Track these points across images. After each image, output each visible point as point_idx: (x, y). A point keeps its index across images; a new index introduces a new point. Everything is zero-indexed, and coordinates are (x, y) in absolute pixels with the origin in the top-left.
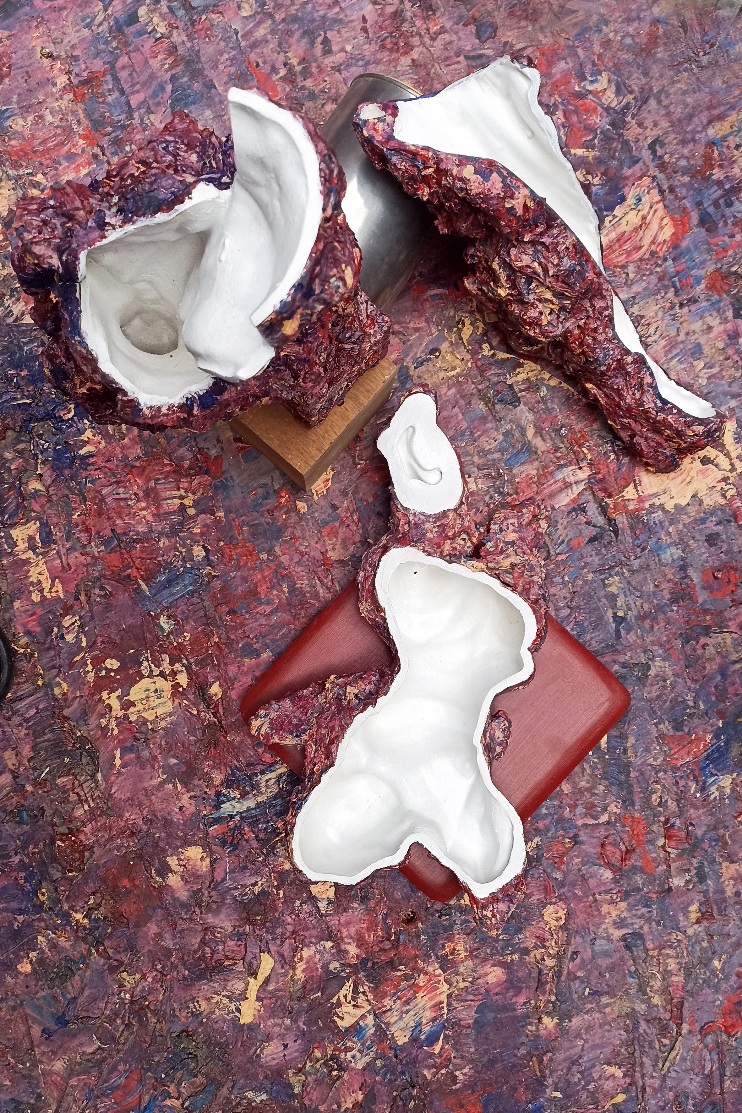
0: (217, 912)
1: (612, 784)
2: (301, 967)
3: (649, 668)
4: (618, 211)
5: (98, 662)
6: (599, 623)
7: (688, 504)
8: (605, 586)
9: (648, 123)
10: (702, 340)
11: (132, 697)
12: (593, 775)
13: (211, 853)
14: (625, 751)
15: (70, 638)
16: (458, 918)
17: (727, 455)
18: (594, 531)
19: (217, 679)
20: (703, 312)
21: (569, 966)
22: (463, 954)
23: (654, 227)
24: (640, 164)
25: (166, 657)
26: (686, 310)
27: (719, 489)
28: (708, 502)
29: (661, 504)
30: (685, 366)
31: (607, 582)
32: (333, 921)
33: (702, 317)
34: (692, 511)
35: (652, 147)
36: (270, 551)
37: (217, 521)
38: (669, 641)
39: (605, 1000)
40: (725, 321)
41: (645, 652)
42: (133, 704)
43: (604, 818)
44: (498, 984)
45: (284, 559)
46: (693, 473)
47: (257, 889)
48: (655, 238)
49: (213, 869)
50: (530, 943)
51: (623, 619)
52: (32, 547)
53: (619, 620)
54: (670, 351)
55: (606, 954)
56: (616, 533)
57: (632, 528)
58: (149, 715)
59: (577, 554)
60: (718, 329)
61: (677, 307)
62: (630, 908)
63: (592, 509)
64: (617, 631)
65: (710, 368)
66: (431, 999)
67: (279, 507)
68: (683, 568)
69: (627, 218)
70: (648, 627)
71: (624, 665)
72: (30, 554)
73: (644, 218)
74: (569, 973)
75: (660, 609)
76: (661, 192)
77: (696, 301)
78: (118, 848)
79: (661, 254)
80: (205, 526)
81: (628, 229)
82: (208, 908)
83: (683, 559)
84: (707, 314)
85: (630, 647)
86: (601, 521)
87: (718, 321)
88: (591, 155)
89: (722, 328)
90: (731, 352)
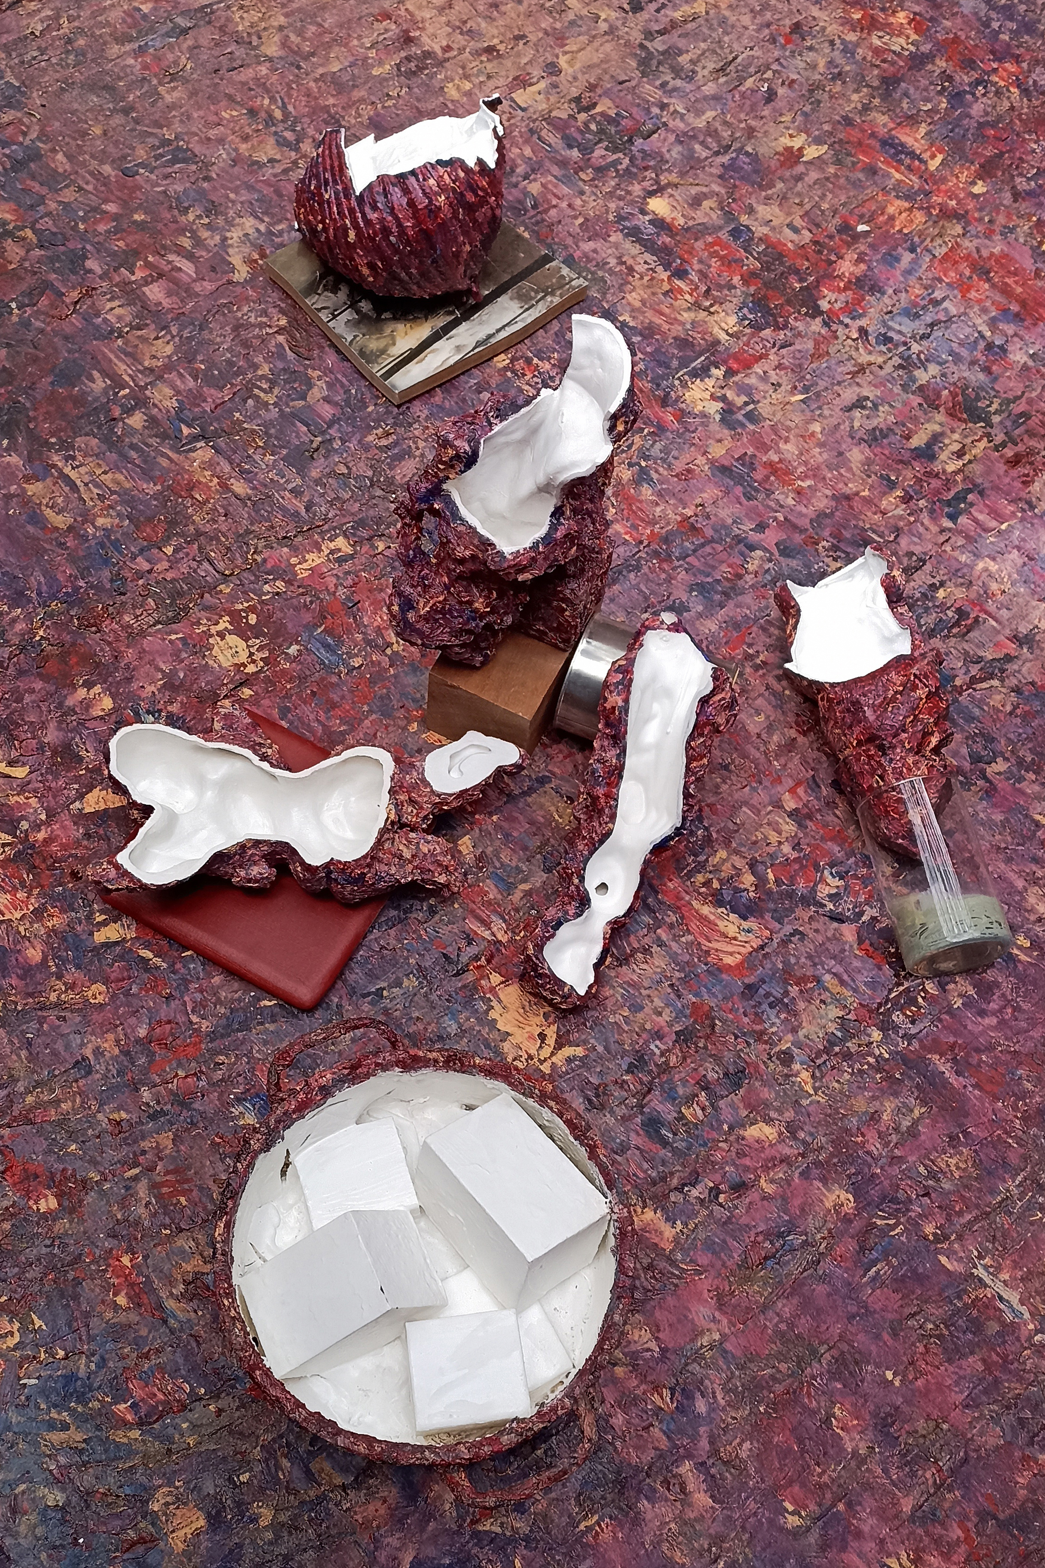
0: (59, 729)
1: (228, 1018)
2: (21, 799)
4: (733, 917)
5: (252, 609)
6: (372, 976)
7: (499, 1030)
8: (407, 975)
9: (815, 925)
10: (646, 1010)
11: (228, 637)
12: (233, 1001)
13: (109, 715)
14: (262, 1024)
15: (267, 588)
16: (81, 915)
17: (553, 1054)
18: (454, 956)
19: (256, 693)
20: (672, 1005)
21: (52, 1015)
22: (50, 924)
23: (730, 949)
24: (778, 926)
25: (266, 654)
26: (670, 990)
27: (521, 1053)
29: (493, 1007)
31: (411, 976)
32: (64, 816)
33: (667, 1005)
34: (494, 1035)
35: (796, 932)
36: (371, 712)
37: (386, 670)
38: (370, 1040)
39: (24, 1053)
40: (670, 1024)
42: (223, 638)
43: (194, 1019)
44: (26, 958)
45: (367, 723)
46: (528, 1029)
47: (83, 753)
48: (721, 951)
49: (95, 719)
50: (69, 979)
51: (381, 996)
52: (332, 552)
53: (379, 993)
54: (629, 985)
55: (67, 1046)
56: (457, 974)
57: (464, 987)
58: (216, 651)
59: (430, 946)
60: (662, 1021)
61: (669, 983)
62: (114, 1058)
63: (473, 950)
64: (369, 994)
65: (626, 1022)
66: (6, 906)
67: (408, 711)
69: (731, 926)
71: (339, 1006)
72: (327, 552)
73: (735, 939)
74: (45, 1017)
76: (762, 947)
77: (679, 996)
78: (102, 650)
79: (710, 959)
80: (379, 663)
81: (722, 929)
82: (60, 723)
83: (449, 1035)
84: (671, 1008)
86: (464, 959)
87: (668, 1019)
88: (771, 885)
89: (664, 1024)
90: (644, 1036)
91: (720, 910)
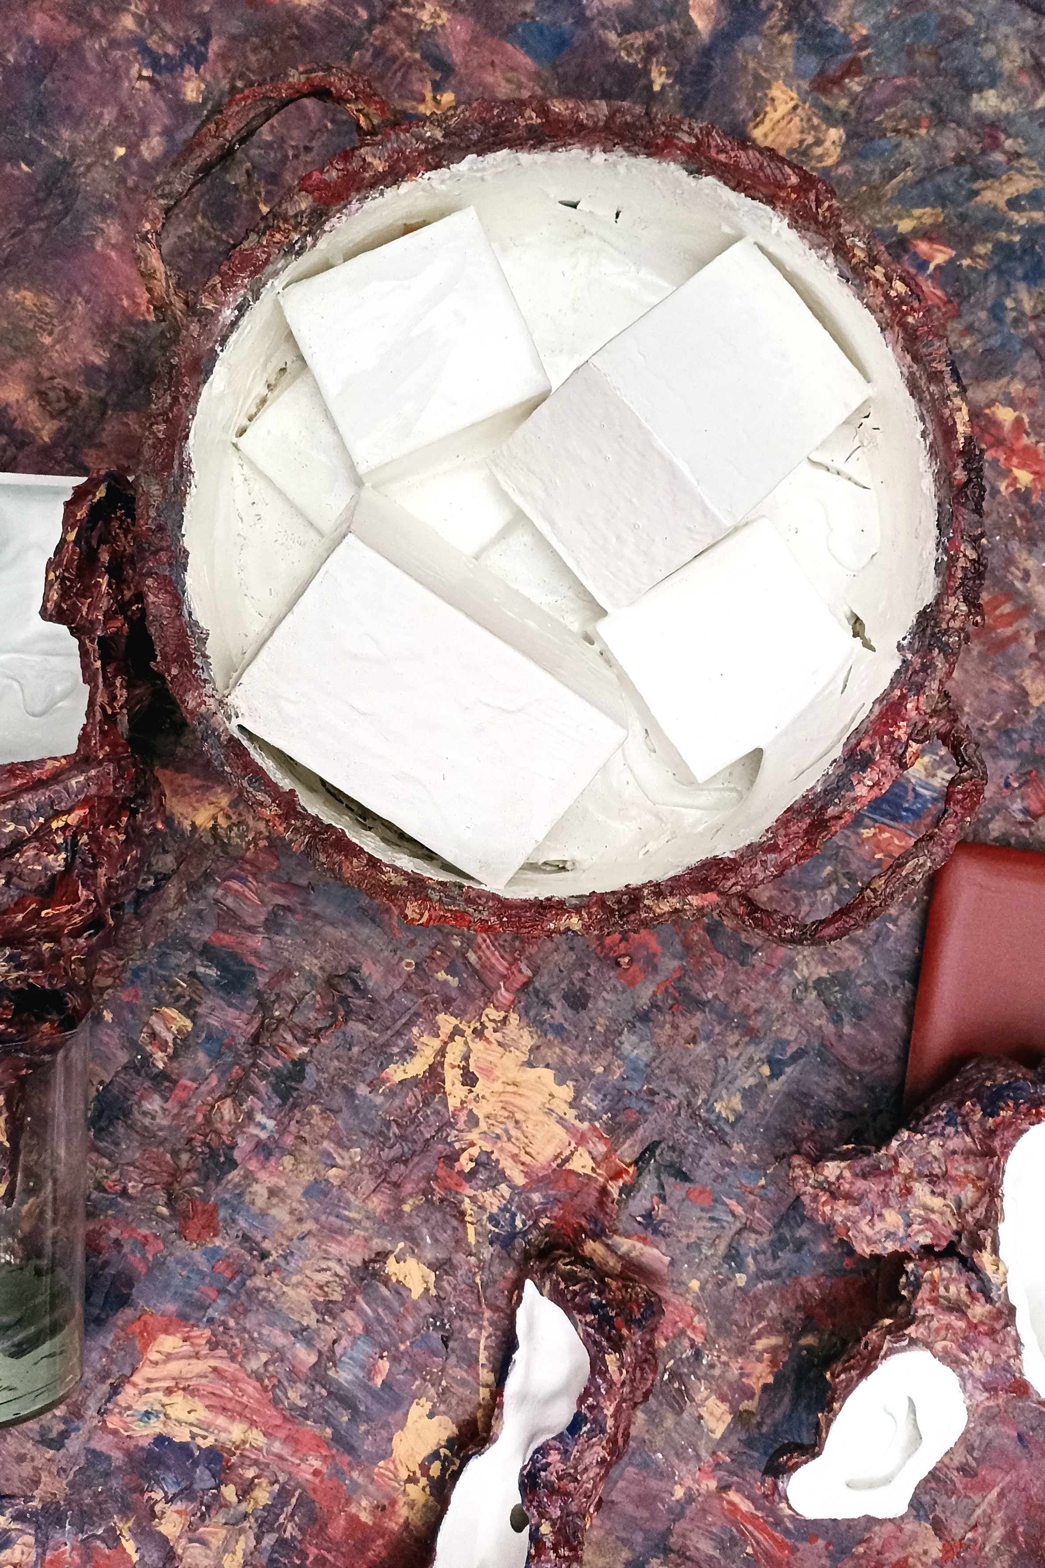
3: (820, 981)
4: (181, 1435)
6: (799, 1095)
7: (547, 1066)
8: (740, 1118)
9: (26, 1469)
10: (297, 1191)
17: (442, 1052)
18: (669, 1181)
20: (254, 1217)
23: (174, 1368)
24: (93, 1445)
26: (266, 1245)
27: (498, 1035)
28: (527, 1040)
29: (571, 1105)
30: (349, 1195)
31: (732, 1119)
33: (264, 1215)
34: (552, 1054)
35: (58, 1443)
38: (763, 974)
40: (250, 1177)
41: (800, 1001)
46: (498, 1086)
48: (190, 1357)
51: (770, 1061)
53: (778, 1067)
54: (340, 1231)
56: (652, 1148)
57: (632, 1129)
59: (718, 1187)
60: (266, 1180)
61: (271, 1259)
64: (794, 1060)
65: (329, 1155)
68: (644, 1017)
69: (183, 1415)
70: (761, 1018)
71: (837, 1020)
73: (169, 1391)
75: (724, 1016)
76: (115, 1390)
77: (246, 1238)
79: (207, 1333)
81: (198, 1404)
83: (632, 1027)
84: (254, 1210)
85: (805, 1028)
86: (650, 1182)
87: (256, 1187)
88: (124, 1527)
89: (262, 1175)
90: (289, 1140)
91: (210, 1442)
